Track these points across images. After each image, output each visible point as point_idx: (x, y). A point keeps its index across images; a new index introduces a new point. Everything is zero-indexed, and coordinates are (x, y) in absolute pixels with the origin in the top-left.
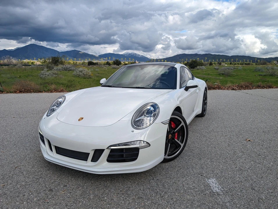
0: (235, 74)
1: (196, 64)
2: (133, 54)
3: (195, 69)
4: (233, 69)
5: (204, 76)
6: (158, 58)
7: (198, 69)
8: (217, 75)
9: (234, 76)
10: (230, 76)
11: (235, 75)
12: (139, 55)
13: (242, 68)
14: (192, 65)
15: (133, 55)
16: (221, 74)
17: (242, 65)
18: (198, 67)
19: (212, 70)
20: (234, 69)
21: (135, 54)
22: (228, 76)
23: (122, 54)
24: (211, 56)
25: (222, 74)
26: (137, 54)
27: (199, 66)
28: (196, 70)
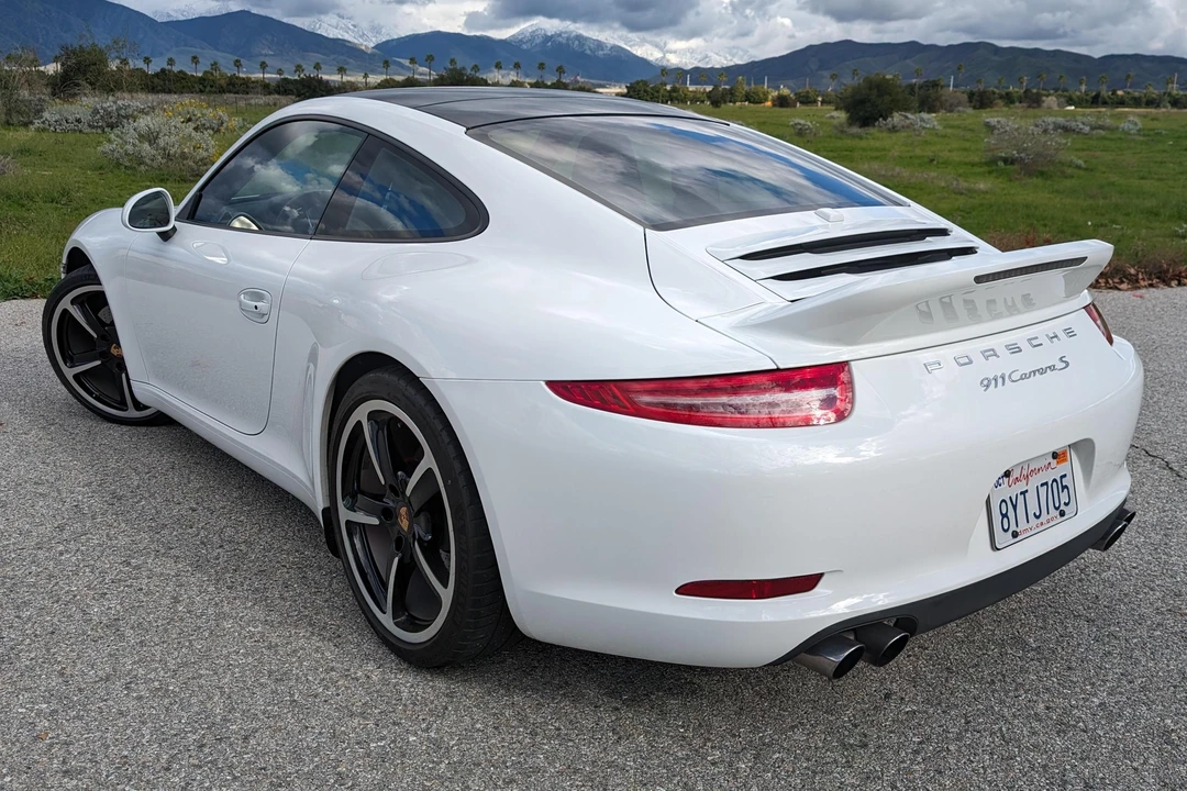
0: (1080, 162)
1: (887, 98)
2: (568, 39)
3: (871, 130)
4: (1087, 129)
5: (897, 169)
6: (701, 65)
7: (894, 129)
8: (977, 170)
9: (1069, 171)
10: (1042, 174)
11: (1079, 167)
12: (600, 45)
13: (1140, 125)
14: (862, 102)
15: (568, 45)
16: (1001, 164)
17: (1158, 106)
18: (896, 118)
19: (968, 135)
20: (1093, 128)
21: (579, 38)
22: (1030, 174)
23: (504, 37)
24: (996, 58)
25: (1005, 161)
26: (587, 39)
27: (906, 110)
28: (885, 134)
